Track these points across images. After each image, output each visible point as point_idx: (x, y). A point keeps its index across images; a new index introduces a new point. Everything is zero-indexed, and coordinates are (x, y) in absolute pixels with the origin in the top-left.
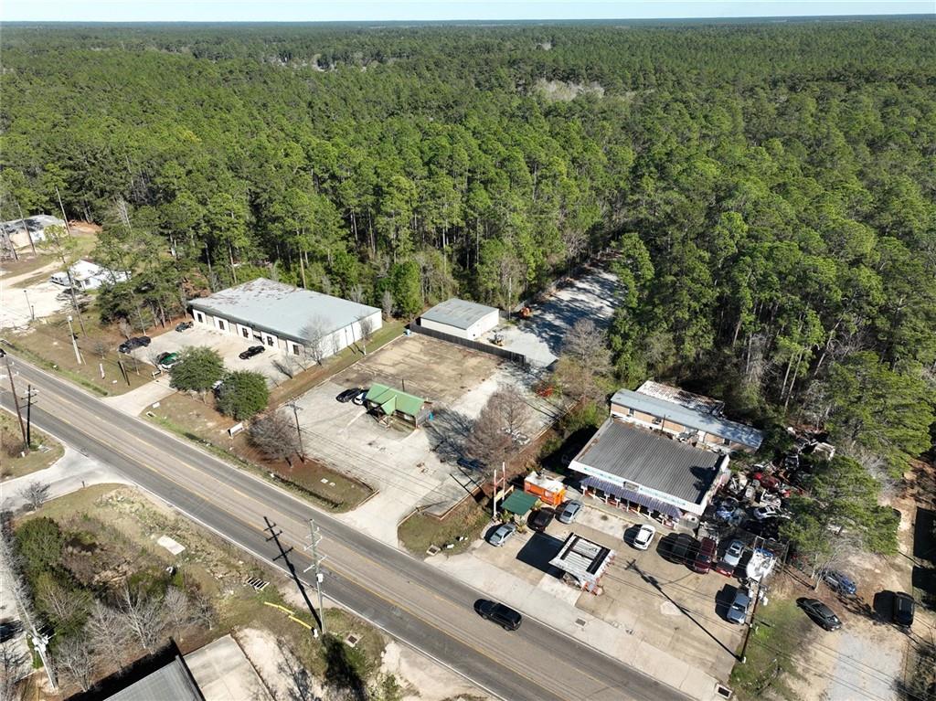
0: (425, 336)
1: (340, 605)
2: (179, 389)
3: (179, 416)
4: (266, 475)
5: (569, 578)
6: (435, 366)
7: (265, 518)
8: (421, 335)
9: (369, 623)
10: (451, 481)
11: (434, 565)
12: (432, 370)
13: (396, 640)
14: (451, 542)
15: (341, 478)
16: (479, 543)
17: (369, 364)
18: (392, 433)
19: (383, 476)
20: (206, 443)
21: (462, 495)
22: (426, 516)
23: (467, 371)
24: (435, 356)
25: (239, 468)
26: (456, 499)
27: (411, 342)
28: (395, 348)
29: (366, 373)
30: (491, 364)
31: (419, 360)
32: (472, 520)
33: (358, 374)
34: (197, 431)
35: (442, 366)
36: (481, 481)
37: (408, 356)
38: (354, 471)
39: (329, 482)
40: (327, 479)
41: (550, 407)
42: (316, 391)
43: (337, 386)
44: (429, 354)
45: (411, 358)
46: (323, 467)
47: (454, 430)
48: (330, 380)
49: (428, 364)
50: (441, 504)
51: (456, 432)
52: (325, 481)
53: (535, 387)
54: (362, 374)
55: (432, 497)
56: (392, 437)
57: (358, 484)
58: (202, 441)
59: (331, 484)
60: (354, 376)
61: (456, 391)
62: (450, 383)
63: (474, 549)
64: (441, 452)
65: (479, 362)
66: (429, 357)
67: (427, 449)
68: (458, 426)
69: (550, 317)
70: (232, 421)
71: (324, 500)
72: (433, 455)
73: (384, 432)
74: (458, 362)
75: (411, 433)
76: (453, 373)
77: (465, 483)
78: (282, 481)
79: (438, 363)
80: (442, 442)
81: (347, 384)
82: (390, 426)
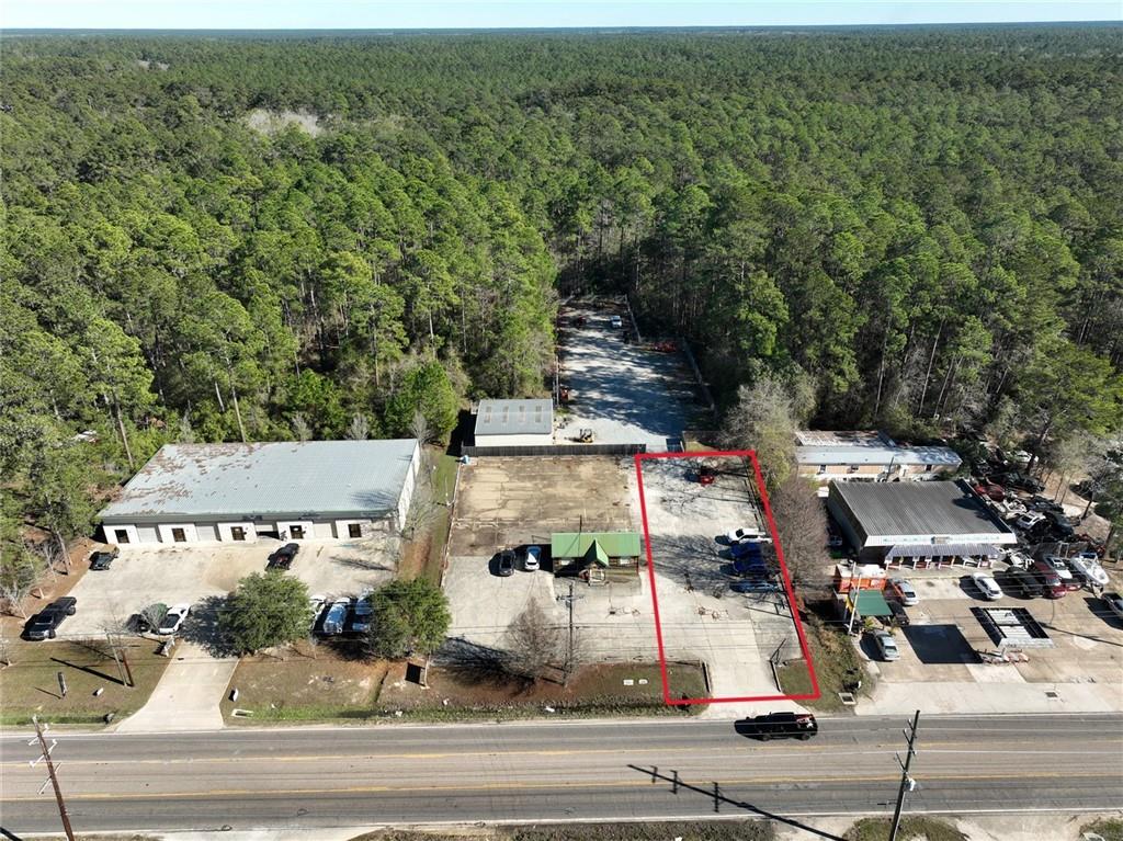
0: (490, 459)
1: (859, 815)
2: (239, 655)
3: (298, 695)
4: (542, 712)
5: (989, 658)
6: (550, 491)
7: (631, 766)
8: (485, 458)
9: (909, 815)
10: (756, 616)
11: (870, 713)
12: (555, 496)
13: (959, 816)
14: (850, 679)
15: (643, 670)
16: (873, 667)
17: (470, 515)
18: (618, 589)
19: (684, 644)
20: (394, 713)
21: (790, 625)
22: (790, 664)
23: (594, 484)
24: (534, 478)
25: (498, 721)
26: (790, 632)
27: (482, 471)
28: (475, 485)
29: (483, 529)
30: (608, 466)
31: (523, 489)
32: (834, 646)
33: (475, 532)
34: (358, 703)
35: (559, 487)
36: (784, 600)
37: (503, 489)
38: (643, 653)
39: (636, 681)
40: (628, 678)
41: (731, 493)
42: (453, 576)
43: (470, 558)
44: (524, 478)
45: (510, 490)
46: (603, 667)
47: (678, 555)
48: (451, 554)
49: (540, 490)
50: (784, 644)
51: (685, 558)
52: (629, 682)
53: (689, 477)
54: (479, 531)
55: (765, 642)
56: (625, 593)
57: (672, 666)
58: (382, 714)
59: (641, 681)
60: (473, 538)
61: (616, 511)
62: (595, 505)
63: (878, 676)
64: (702, 587)
65: (594, 469)
66: (530, 481)
67: (682, 590)
68: (677, 550)
69: (595, 395)
70: (393, 664)
71: (657, 706)
72: (699, 595)
73: (608, 591)
74: (569, 476)
75: (640, 581)
76: (584, 491)
77: (773, 610)
78: (572, 709)
79: (549, 486)
80: (687, 575)
81: (480, 551)
82: (608, 581)
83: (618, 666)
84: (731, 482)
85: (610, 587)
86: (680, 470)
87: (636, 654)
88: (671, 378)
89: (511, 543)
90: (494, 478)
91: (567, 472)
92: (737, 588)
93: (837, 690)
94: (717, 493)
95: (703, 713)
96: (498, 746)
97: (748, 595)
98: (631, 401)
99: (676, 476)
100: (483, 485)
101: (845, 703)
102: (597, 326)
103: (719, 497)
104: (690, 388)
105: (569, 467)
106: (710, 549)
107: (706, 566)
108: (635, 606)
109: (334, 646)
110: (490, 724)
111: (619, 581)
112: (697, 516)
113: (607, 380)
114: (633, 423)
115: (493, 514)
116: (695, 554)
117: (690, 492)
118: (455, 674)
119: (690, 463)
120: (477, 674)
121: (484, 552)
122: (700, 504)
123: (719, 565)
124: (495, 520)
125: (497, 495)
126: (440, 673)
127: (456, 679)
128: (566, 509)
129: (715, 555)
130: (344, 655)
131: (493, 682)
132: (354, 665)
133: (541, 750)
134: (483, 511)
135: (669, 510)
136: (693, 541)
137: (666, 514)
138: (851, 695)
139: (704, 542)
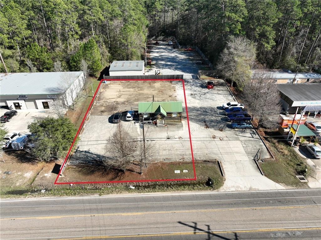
0: (116, 81)
8: (114, 81)
10: (242, 139)
14: (299, 168)
15: (185, 165)
16: (310, 162)
17: (103, 100)
18: (171, 128)
19: (206, 152)
20: (41, 190)
21: (260, 142)
22: (265, 161)
23: (161, 89)
24: (135, 87)
25: (100, 195)
26: (261, 146)
27: (111, 85)
28: (108, 90)
29: (108, 105)
30: (167, 83)
31: (129, 91)
32: (286, 152)
33: (104, 106)
34: (20, 185)
35: (145, 90)
36: (255, 131)
37: (120, 91)
38: (185, 157)
39: (182, 171)
40: (177, 170)
41: (222, 91)
42: (90, 124)
43: (100, 116)
44: (130, 87)
45: (123, 92)
46: (163, 164)
47: (200, 114)
48: (91, 115)
49: (137, 91)
50: (259, 152)
51: (203, 115)
52: (177, 172)
53: (202, 86)
54: (107, 106)
55: (249, 150)
56: (174, 129)
57: (201, 163)
58: (33, 192)
59: (184, 171)
60: (103, 108)
61: (170, 99)
62: (161, 96)
63: (315, 166)
64: (213, 127)
65: (161, 84)
66: (132, 89)
67: (203, 128)
68: (199, 112)
69: (163, 62)
70: (48, 164)
71: (194, 184)
72: (212, 130)
73: (166, 129)
74: (150, 87)
75: (182, 124)
76: (156, 92)
77: (250, 136)
78: (145, 187)
79: (141, 90)
80: (205, 122)
81: (105, 113)
82: (167, 125)
83: (172, 164)
84: (221, 88)
85: (167, 127)
86: (198, 85)
87: (181, 157)
88: (193, 58)
89: (121, 110)
90: (117, 88)
91: (149, 85)
92: (231, 127)
93: (294, 174)
94: (215, 92)
95: (221, 188)
96: (97, 210)
97: (236, 130)
98: (177, 64)
99: (197, 86)
100: (111, 90)
101: (302, 181)
102: (163, 45)
103: (217, 93)
104: (201, 60)
105: (150, 84)
106: (215, 111)
107: (213, 118)
108: (180, 135)
109: (17, 156)
110: (96, 196)
111: (172, 124)
112: (207, 100)
113: (167, 58)
114: (178, 70)
115: (114, 100)
116: (208, 114)
117: (203, 92)
118: (80, 169)
119: (202, 82)
120: (93, 169)
121: (107, 114)
122: (208, 96)
123: (220, 118)
124: (115, 102)
125: (117, 93)
126: (72, 168)
127: (80, 171)
128: (147, 98)
129: (218, 114)
130: (22, 160)
131: (101, 173)
132: (25, 165)
133: (124, 212)
134: (110, 99)
135: (195, 98)
136: (206, 109)
137: (193, 99)
138: (303, 176)
139: (212, 109)
